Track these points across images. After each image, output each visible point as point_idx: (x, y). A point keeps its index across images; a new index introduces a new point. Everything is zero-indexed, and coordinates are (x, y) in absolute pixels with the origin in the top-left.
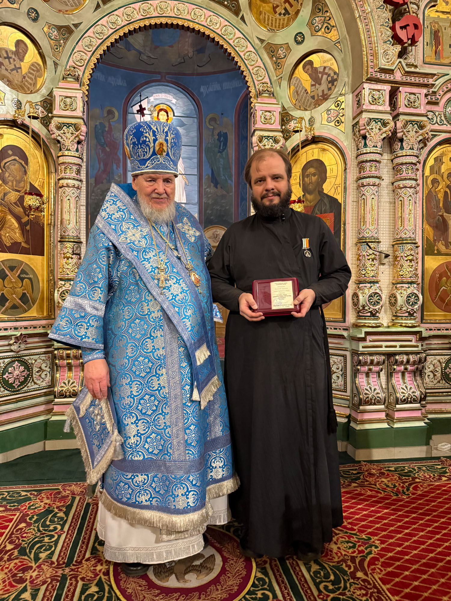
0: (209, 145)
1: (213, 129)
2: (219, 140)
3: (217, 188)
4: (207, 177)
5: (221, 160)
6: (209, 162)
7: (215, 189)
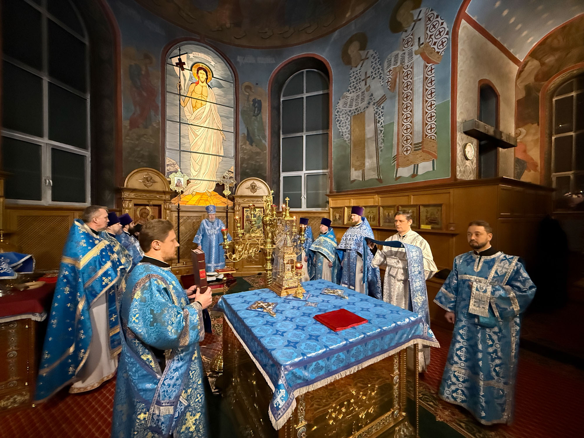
0: (245, 109)
1: (249, 96)
2: (254, 105)
3: (252, 146)
4: (243, 135)
5: (256, 122)
6: (245, 123)
7: (250, 146)
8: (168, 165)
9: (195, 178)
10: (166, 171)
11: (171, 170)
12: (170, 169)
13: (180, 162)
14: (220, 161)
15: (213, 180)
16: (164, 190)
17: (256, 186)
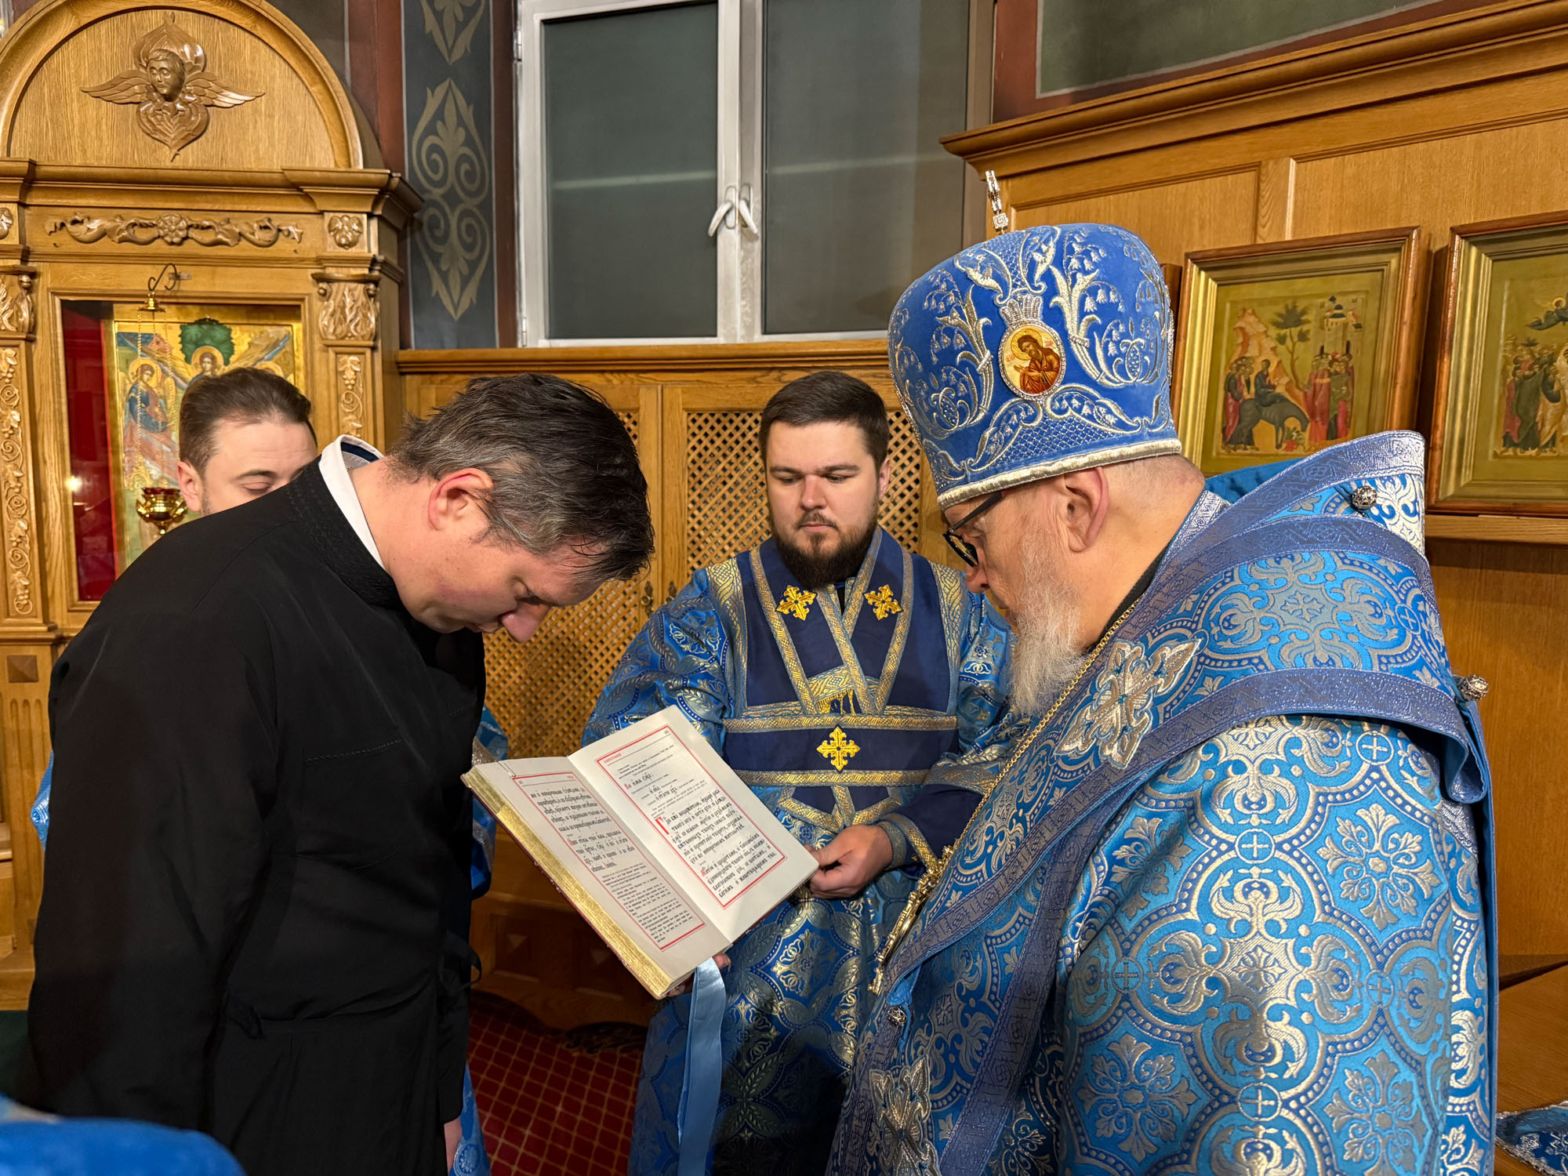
17: (194, 68)
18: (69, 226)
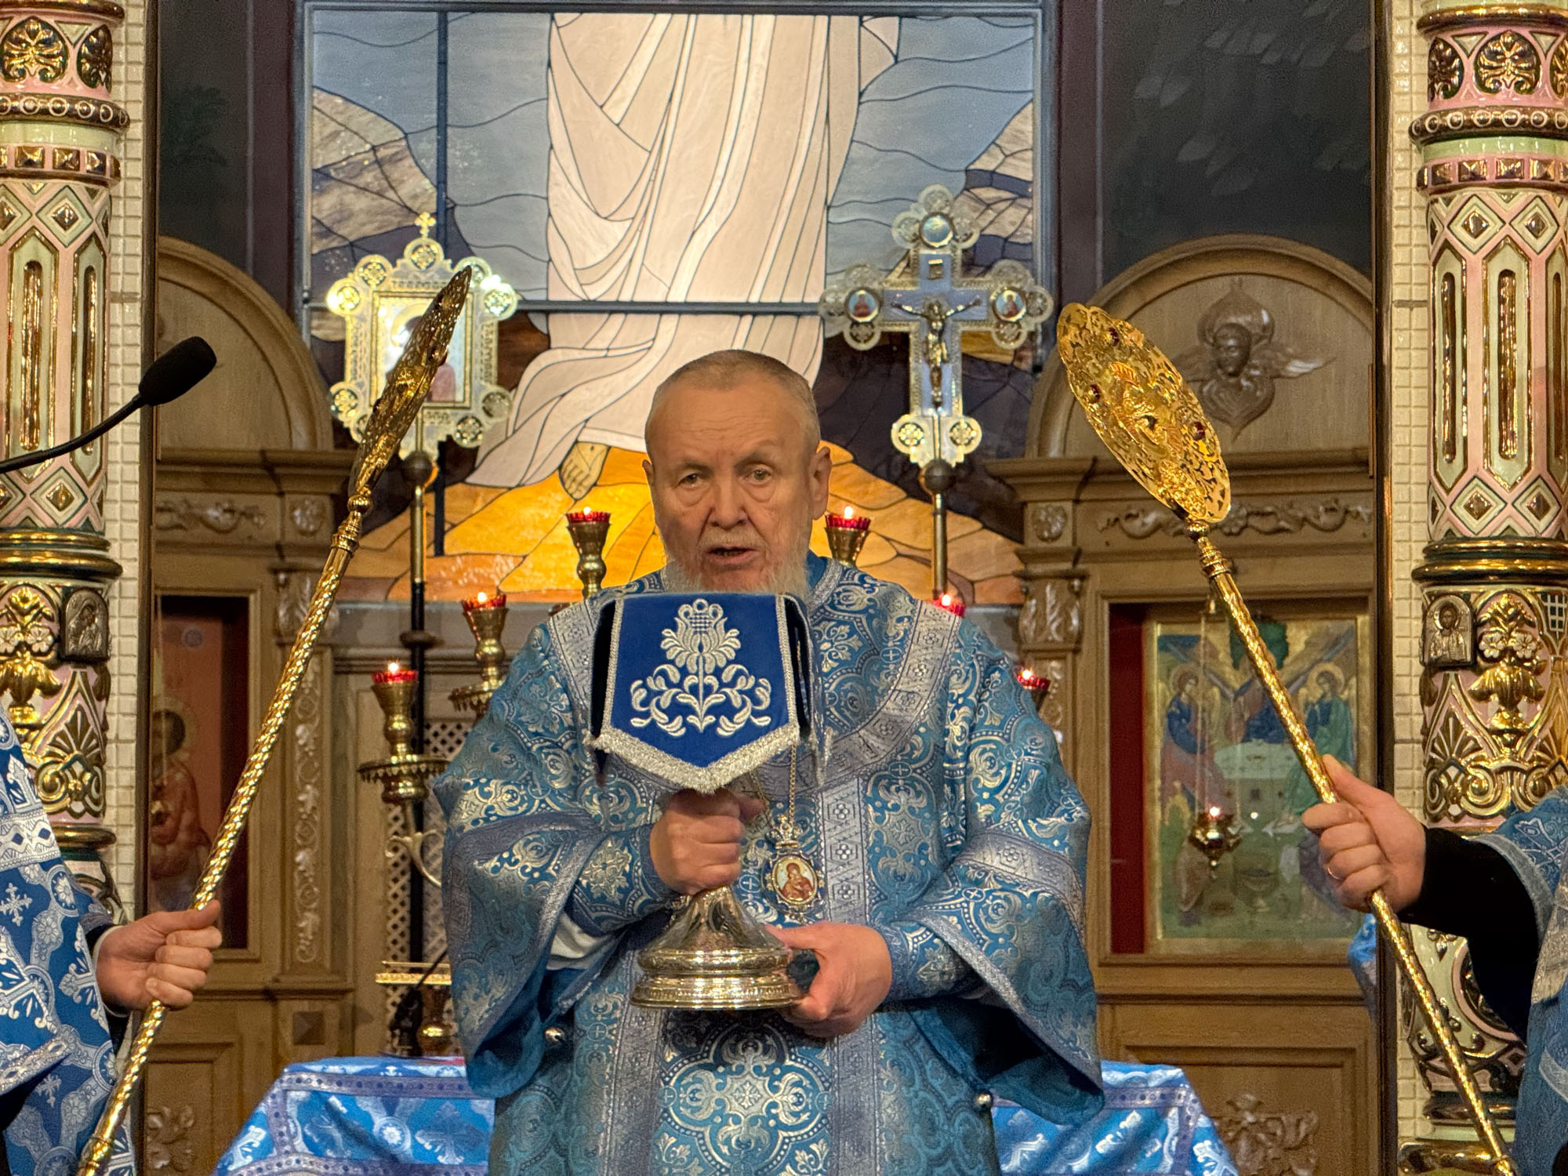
8: (322, 175)
9: (594, 293)
10: (310, 245)
11: (350, 231)
12: (344, 214)
13: (442, 126)
14: (877, 61)
15: (792, 297)
16: (276, 444)
17: (1261, 338)
18: (1122, 521)
